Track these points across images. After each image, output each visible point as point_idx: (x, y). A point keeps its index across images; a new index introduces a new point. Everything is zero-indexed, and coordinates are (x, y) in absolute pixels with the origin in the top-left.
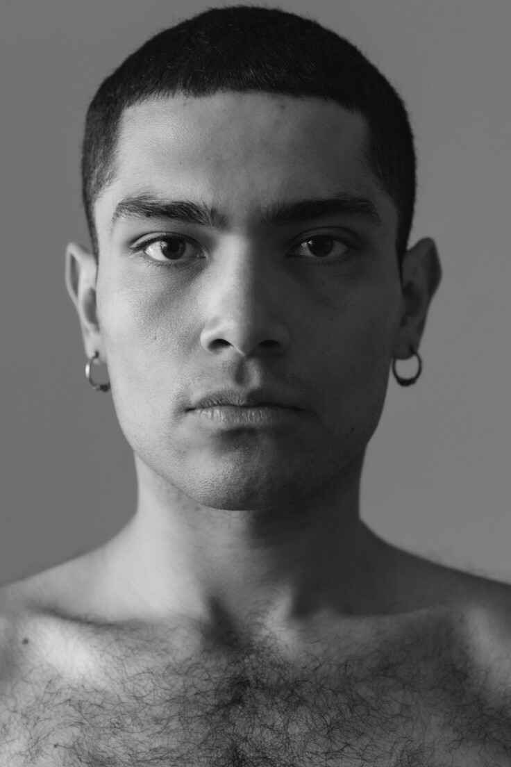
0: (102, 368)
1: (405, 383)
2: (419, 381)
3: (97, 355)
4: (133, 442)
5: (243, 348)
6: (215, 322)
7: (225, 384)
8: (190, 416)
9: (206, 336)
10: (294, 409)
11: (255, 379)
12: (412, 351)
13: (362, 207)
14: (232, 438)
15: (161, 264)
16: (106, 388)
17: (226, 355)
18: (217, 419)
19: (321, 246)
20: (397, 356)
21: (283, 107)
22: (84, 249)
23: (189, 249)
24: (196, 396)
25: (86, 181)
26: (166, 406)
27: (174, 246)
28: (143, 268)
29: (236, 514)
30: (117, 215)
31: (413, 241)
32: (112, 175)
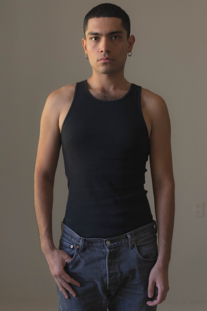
0: (87, 56)
1: (130, 56)
2: (132, 55)
3: (87, 54)
4: (92, 66)
5: (105, 52)
6: (101, 49)
7: (103, 57)
8: (99, 61)
9: (100, 50)
10: (112, 60)
11: (107, 56)
12: (130, 51)
13: (120, 32)
14: (104, 64)
15: (94, 41)
16: (88, 59)
17: (103, 53)
18: (102, 62)
19: (115, 37)
20: (128, 52)
21: (109, 19)
22: (85, 39)
23: (98, 39)
24: (99, 59)
25: (84, 29)
26: (95, 60)
27: (96, 39)
28: (92, 42)
29: (105, 74)
30: (88, 35)
31: (131, 35)
32: (87, 29)
